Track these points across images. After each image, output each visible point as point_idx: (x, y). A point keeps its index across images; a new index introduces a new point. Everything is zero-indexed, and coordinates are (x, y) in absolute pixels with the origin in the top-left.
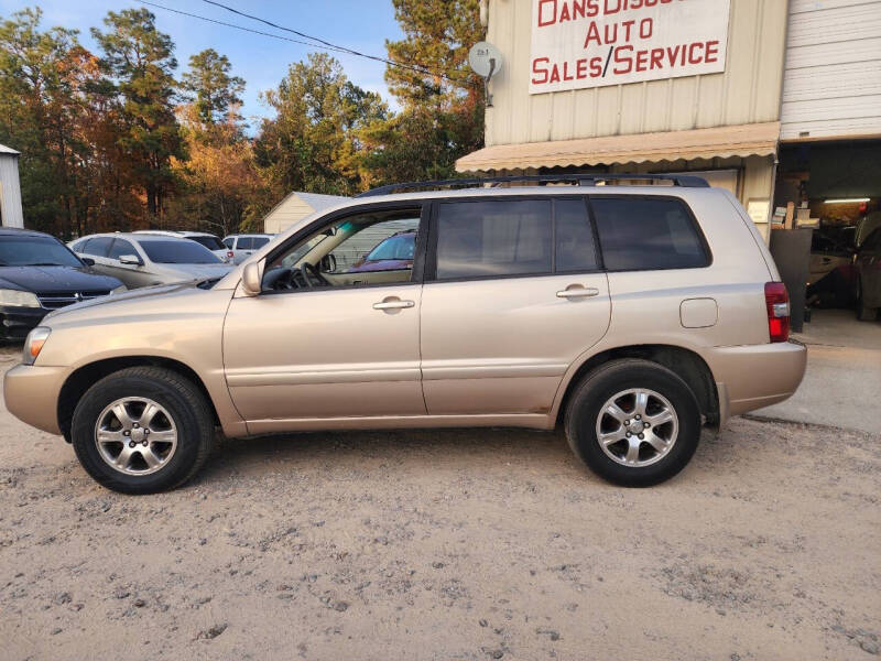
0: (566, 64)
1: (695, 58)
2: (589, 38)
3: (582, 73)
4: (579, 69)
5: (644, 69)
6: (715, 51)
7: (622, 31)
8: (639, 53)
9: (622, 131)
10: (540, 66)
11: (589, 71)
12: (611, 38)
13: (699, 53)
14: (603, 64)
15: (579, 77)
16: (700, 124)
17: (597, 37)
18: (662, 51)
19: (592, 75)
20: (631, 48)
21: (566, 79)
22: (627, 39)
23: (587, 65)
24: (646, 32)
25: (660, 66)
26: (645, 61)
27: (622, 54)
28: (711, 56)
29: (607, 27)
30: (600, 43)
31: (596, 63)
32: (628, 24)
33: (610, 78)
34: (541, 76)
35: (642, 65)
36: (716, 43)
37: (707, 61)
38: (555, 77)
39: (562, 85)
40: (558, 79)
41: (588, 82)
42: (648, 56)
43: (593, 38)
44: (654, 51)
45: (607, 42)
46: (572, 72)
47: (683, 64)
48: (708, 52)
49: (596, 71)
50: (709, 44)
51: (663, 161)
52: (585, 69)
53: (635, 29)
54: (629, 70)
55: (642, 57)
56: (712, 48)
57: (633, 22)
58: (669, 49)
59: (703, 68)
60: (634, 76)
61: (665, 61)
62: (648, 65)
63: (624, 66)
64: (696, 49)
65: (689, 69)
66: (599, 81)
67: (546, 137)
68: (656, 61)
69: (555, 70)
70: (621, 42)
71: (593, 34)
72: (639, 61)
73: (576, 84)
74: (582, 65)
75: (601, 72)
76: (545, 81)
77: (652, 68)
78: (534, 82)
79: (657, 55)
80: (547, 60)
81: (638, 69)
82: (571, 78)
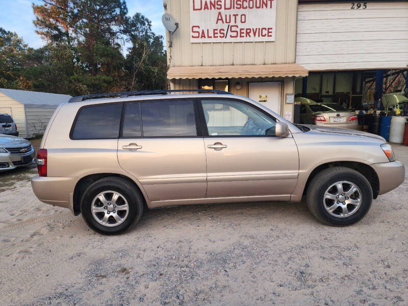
0: (208, 30)
1: (263, 34)
2: (218, 20)
3: (216, 35)
4: (214, 33)
5: (243, 37)
6: (271, 32)
7: (233, 18)
8: (241, 29)
9: (234, 64)
10: (196, 29)
11: (219, 35)
12: (228, 21)
13: (265, 32)
14: (225, 32)
15: (215, 37)
16: (266, 62)
17: (222, 19)
18: (250, 29)
19: (220, 37)
20: (237, 27)
21: (208, 37)
22: (235, 22)
23: (218, 31)
24: (243, 20)
25: (250, 36)
26: (243, 33)
27: (234, 29)
28: (270, 34)
29: (226, 15)
30: (223, 23)
31: (222, 31)
32: (235, 16)
33: (229, 39)
34: (196, 35)
35: (242, 35)
36: (271, 29)
37: (268, 36)
38: (203, 36)
39: (207, 40)
40: (204, 37)
41: (219, 40)
42: (245, 31)
43: (220, 20)
44: (247, 29)
45: (226, 22)
46: (211, 34)
47: (259, 36)
48: (269, 32)
49: (222, 35)
50: (269, 29)
51: (253, 78)
52: (217, 33)
53: (238, 18)
54: (237, 36)
55: (242, 31)
56: (270, 31)
57: (237, 15)
58: (253, 29)
59: (266, 39)
60: (239, 39)
61: (252, 34)
62: (244, 35)
63: (235, 34)
64: (264, 30)
65: (261, 39)
66: (224, 40)
67: (200, 64)
68: (248, 34)
69: (203, 32)
70: (232, 23)
71: (220, 18)
72: (241, 33)
73: (213, 40)
74: (216, 32)
75: (225, 36)
76: (198, 37)
77: (246, 36)
78: (193, 37)
79: (248, 31)
80: (199, 27)
81: (241, 36)
82: (211, 37)
